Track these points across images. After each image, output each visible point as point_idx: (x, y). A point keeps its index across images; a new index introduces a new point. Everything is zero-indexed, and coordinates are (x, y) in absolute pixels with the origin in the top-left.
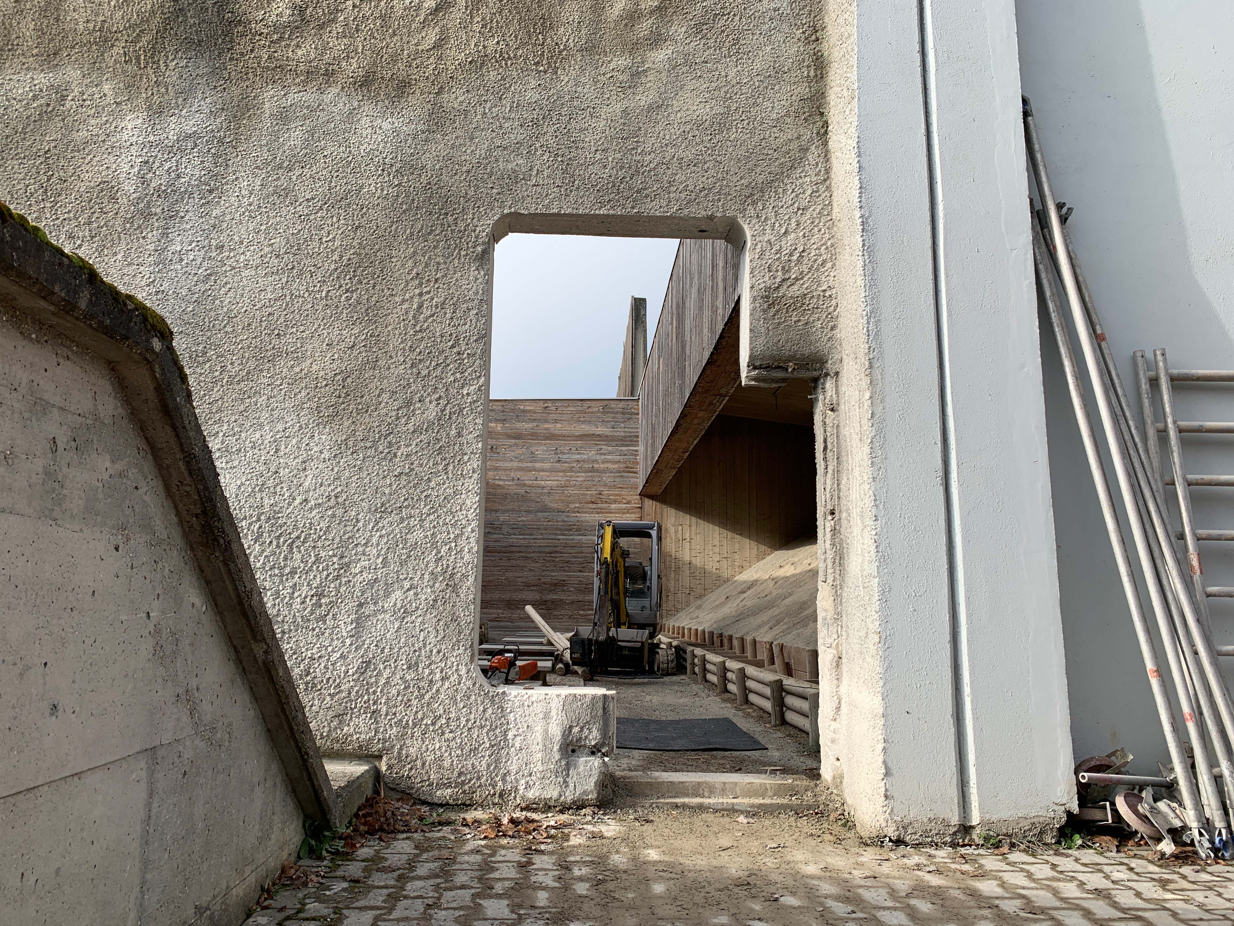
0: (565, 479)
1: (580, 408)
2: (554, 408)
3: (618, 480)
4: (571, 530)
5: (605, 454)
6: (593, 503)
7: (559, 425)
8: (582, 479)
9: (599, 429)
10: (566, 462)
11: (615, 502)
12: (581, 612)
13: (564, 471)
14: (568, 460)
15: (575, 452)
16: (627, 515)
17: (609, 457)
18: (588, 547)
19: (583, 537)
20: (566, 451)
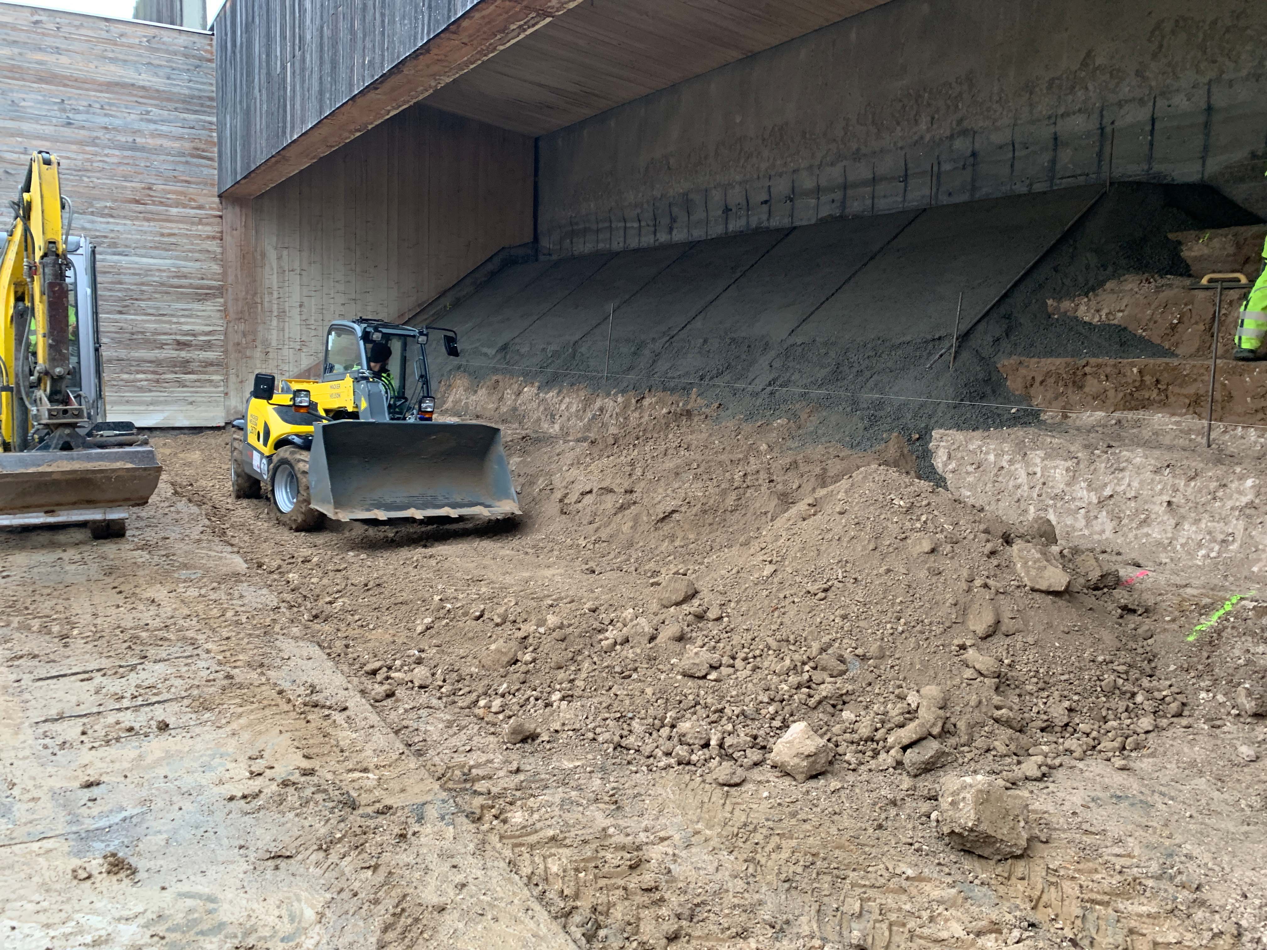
0: (80, 157)
1: (104, 35)
2: (52, 26)
3: (181, 168)
5: (155, 122)
6: (137, 202)
7: (64, 60)
8: (116, 160)
9: (144, 76)
10: (83, 127)
11: (177, 204)
12: (125, 376)
13: (81, 143)
14: (86, 124)
15: (98, 111)
16: (200, 227)
17: (164, 128)
18: (133, 274)
19: (122, 258)
20: (81, 108)
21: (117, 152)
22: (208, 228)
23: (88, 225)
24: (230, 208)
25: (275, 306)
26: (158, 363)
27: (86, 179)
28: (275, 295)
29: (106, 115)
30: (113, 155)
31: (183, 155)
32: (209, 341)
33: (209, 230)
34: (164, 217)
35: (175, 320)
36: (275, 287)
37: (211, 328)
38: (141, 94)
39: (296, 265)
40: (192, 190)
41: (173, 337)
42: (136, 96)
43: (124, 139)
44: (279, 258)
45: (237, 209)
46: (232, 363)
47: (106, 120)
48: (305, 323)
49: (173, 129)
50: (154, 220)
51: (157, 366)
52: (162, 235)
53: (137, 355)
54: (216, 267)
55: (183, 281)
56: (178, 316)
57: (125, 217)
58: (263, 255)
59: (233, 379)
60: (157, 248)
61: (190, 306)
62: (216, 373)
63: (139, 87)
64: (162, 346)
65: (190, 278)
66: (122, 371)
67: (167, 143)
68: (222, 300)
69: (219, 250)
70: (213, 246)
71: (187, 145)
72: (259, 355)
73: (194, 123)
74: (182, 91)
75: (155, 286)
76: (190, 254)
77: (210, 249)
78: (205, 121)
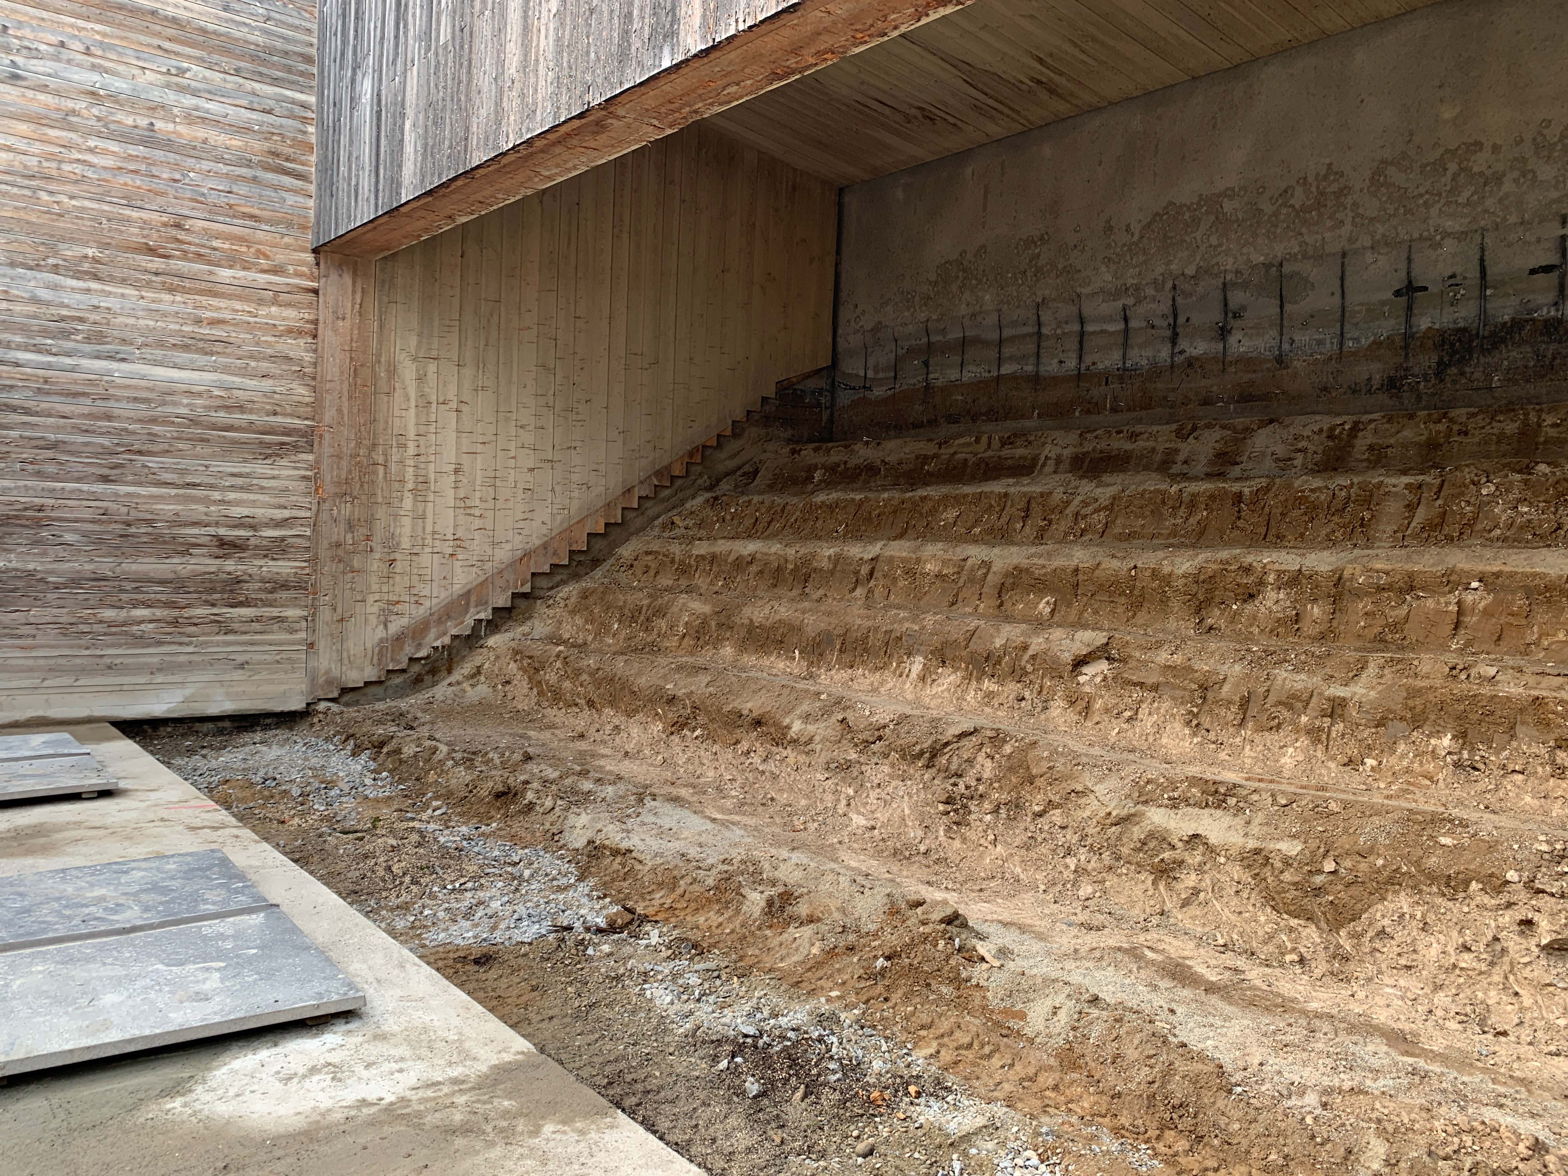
0: (36, 148)
3: (242, 189)
4: (66, 335)
5: (195, 93)
6: (151, 251)
8: (110, 162)
10: (43, 88)
11: (232, 261)
12: (109, 614)
13: (38, 120)
14: (52, 83)
15: (79, 57)
16: (274, 309)
17: (211, 106)
18: (135, 399)
19: (114, 365)
20: (43, 47)
21: (114, 147)
22: (291, 313)
23: (44, 294)
24: (334, 276)
25: (411, 469)
26: (178, 584)
27: (44, 196)
28: (411, 450)
29: (94, 67)
30: (105, 152)
31: (249, 164)
32: (283, 539)
33: (291, 316)
34: (203, 285)
35: (216, 495)
36: (412, 432)
37: (286, 513)
38: (171, 32)
39: (451, 393)
40: (263, 234)
41: (212, 530)
42: (158, 35)
43: (130, 121)
44: (421, 379)
45: (348, 279)
46: (325, 582)
47: (95, 77)
48: (463, 504)
49: (231, 110)
50: (186, 291)
51: (177, 590)
52: (198, 321)
53: (134, 567)
54: (302, 390)
55: (237, 418)
56: (224, 489)
57: (123, 281)
58: (392, 371)
59: (325, 614)
60: (186, 348)
61: (246, 468)
62: (293, 603)
63: (166, 18)
64: (186, 549)
65: (251, 411)
66: (102, 604)
67: (218, 138)
68: (311, 457)
69: (308, 357)
70: (297, 348)
71: (258, 145)
72: (375, 564)
73: (272, 103)
74: (252, 38)
75: (179, 425)
76: (253, 364)
77: (291, 354)
78: (293, 102)
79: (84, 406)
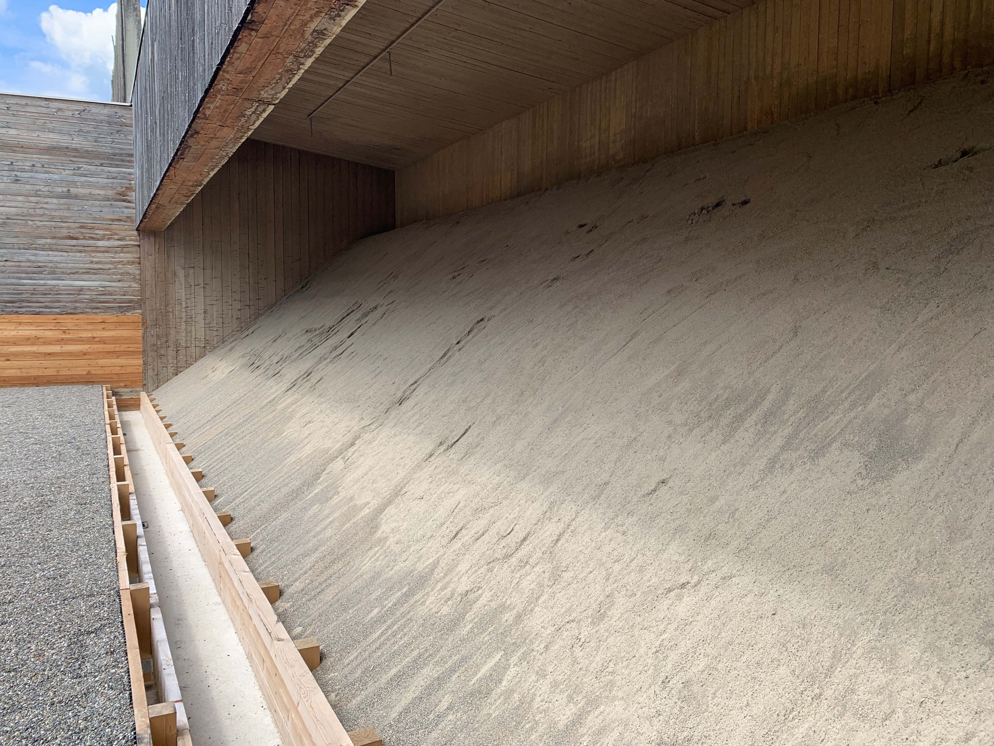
0: (27, 205)
3: (106, 210)
4: (41, 272)
5: (85, 175)
6: (71, 238)
8: (53, 206)
9: (76, 141)
10: (28, 183)
11: (103, 238)
13: (26, 195)
14: (31, 181)
15: (40, 169)
16: (121, 254)
18: (68, 294)
19: (60, 282)
20: (26, 168)
21: (55, 201)
22: (129, 255)
23: (32, 258)
24: (146, 239)
25: (184, 314)
27: (30, 223)
28: (184, 306)
29: (46, 172)
30: (52, 203)
31: (108, 200)
33: (129, 257)
34: (93, 249)
36: (184, 299)
38: (74, 154)
39: (201, 281)
40: (115, 226)
42: (69, 156)
43: (60, 190)
44: (187, 276)
45: (152, 239)
46: (150, 360)
47: (46, 175)
48: (209, 326)
49: (100, 180)
50: (85, 251)
52: (91, 262)
54: (135, 285)
55: (109, 298)
57: (61, 250)
58: (174, 274)
59: (150, 372)
60: (88, 273)
63: (72, 149)
65: (114, 295)
67: (94, 191)
68: (140, 311)
69: (137, 272)
70: (133, 269)
71: (111, 192)
72: (171, 353)
73: (116, 175)
74: (107, 151)
75: (85, 302)
76: (114, 277)
77: (130, 271)
78: (125, 173)
79: (49, 298)
